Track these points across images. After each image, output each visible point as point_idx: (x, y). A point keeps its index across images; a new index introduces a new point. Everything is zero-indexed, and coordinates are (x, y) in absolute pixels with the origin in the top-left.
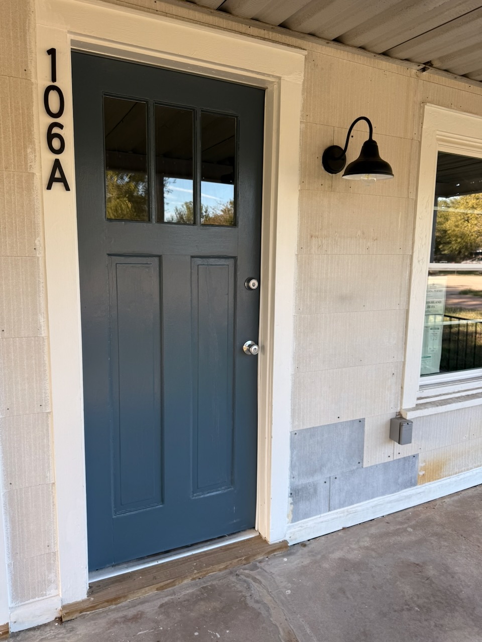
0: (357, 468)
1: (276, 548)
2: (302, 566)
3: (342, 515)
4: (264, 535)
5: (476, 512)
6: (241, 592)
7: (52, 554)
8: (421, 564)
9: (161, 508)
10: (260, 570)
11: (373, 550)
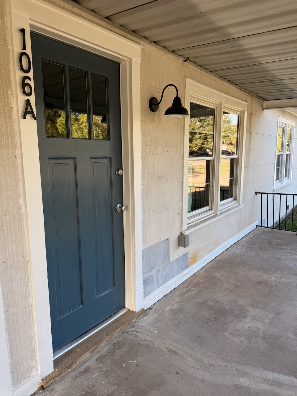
0: (168, 263)
1: (140, 313)
2: (155, 318)
3: (163, 289)
4: (131, 309)
5: (214, 274)
6: (134, 339)
7: (33, 349)
8: (205, 302)
9: (82, 307)
10: (136, 326)
11: (182, 302)
